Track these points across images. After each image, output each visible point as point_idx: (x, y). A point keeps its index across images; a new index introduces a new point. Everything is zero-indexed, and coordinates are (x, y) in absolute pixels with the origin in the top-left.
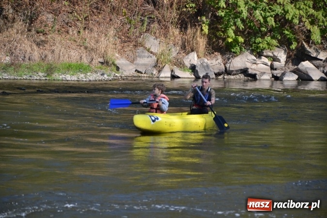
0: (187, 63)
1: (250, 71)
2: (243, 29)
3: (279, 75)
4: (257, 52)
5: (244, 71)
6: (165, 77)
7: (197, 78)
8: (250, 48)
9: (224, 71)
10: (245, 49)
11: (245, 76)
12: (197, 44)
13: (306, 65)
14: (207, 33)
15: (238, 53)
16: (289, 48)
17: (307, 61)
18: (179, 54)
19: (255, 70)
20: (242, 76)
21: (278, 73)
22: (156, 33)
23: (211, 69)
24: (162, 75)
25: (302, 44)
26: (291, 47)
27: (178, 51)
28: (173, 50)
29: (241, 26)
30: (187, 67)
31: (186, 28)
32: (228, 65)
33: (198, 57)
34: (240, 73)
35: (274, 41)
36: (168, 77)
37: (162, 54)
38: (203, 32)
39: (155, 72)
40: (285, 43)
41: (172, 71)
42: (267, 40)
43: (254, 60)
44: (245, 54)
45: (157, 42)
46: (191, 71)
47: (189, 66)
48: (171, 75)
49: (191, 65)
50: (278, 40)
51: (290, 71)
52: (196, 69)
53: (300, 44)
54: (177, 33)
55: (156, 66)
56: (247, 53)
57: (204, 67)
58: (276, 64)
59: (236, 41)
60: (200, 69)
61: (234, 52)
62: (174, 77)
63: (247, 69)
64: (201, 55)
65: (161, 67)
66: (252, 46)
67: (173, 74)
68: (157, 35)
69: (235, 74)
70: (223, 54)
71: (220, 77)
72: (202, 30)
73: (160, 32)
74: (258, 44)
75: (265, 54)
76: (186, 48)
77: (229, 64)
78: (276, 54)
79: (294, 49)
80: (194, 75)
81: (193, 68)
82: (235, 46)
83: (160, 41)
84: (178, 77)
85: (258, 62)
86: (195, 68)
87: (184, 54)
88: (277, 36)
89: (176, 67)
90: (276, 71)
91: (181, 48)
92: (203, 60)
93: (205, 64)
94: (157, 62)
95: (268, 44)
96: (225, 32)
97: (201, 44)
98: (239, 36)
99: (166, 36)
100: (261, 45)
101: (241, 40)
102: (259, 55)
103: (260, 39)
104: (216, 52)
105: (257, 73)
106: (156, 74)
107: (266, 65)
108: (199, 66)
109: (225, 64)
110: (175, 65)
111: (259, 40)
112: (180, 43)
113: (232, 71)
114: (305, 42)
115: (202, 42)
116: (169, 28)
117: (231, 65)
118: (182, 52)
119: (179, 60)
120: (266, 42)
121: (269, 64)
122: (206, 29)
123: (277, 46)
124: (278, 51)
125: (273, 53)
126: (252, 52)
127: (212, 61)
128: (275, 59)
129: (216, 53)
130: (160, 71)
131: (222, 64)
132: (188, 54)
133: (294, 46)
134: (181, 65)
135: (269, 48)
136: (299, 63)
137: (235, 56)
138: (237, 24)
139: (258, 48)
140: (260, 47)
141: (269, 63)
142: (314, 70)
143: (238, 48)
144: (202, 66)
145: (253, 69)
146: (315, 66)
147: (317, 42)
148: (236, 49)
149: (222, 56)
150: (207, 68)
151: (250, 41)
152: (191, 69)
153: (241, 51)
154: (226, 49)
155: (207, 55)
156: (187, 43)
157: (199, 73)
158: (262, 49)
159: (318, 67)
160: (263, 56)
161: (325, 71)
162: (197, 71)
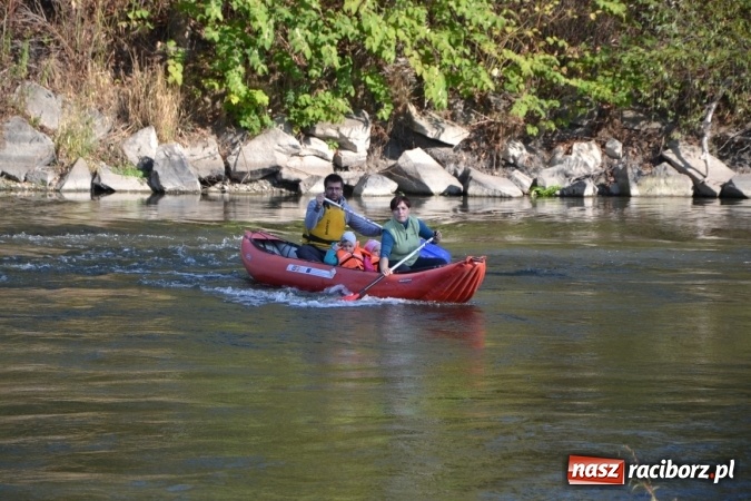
0: (133, 156)
1: (285, 174)
2: (264, 73)
3: (353, 183)
4: (302, 128)
5: (272, 174)
6: (78, 191)
7: (158, 192)
8: (283, 117)
9: (223, 174)
10: (272, 119)
11: (274, 185)
12: (155, 107)
13: (415, 158)
14: (180, 82)
15: (257, 131)
16: (375, 119)
17: (419, 149)
18: (112, 133)
19: (296, 170)
20: (266, 186)
21: (349, 177)
22: (53, 81)
23: (191, 169)
24: (69, 184)
25: (405, 107)
26: (379, 116)
27: (108, 127)
28: (97, 122)
29: (261, 68)
30: (132, 164)
31: (128, 70)
32: (232, 160)
33: (161, 140)
34: (262, 179)
35: (340, 100)
36: (85, 191)
37: (69, 132)
38: (170, 80)
39: (51, 177)
40: (364, 104)
41: (95, 175)
42: (323, 98)
43: (295, 147)
44: (272, 132)
45: (56, 102)
46: (141, 173)
47: (136, 161)
48: (92, 184)
49: (142, 159)
50: (350, 99)
51: (379, 173)
52: (155, 168)
53: (400, 109)
54: (107, 81)
55: (54, 161)
56: (278, 130)
57: (173, 164)
58: (346, 156)
59: (249, 104)
60: (163, 170)
61: (246, 128)
62: (99, 190)
63: (279, 167)
64: (166, 134)
65: (66, 165)
66: (288, 113)
67: (96, 181)
68: (57, 84)
69: (251, 181)
70: (218, 131)
71: (212, 189)
72: (167, 74)
73: (64, 79)
74: (304, 108)
75: (318, 131)
76: (129, 116)
77: (234, 158)
78: (345, 132)
79: (386, 118)
80: (150, 184)
81: (147, 168)
82: (248, 113)
83: (64, 102)
84: (110, 191)
85: (303, 152)
86: (152, 166)
87: (124, 133)
88: (346, 89)
89: (104, 163)
90: (346, 173)
91: (119, 117)
92: (172, 148)
93: (175, 158)
94: (57, 152)
95: (327, 109)
96: (222, 79)
97: (166, 110)
98: (256, 88)
99: (78, 86)
100: (310, 111)
101: (261, 98)
102: (307, 134)
103: (307, 96)
104: (204, 127)
105: (303, 177)
106: (54, 183)
107: (322, 158)
108: (161, 163)
109: (224, 158)
110: (103, 160)
111: (305, 98)
112: (114, 103)
113: (243, 173)
114: (414, 102)
115: (168, 106)
116: (86, 68)
117: (240, 158)
118: (120, 129)
119: (112, 148)
120: (321, 105)
121: (331, 156)
122: (177, 72)
123: (347, 115)
124: (351, 125)
125: (338, 130)
126: (290, 127)
127: (194, 150)
128: (343, 144)
129: (205, 132)
130: (63, 176)
131: (219, 156)
132: (133, 133)
133: (385, 113)
134: (116, 160)
135: (328, 118)
136: (400, 154)
137: (249, 138)
138: (251, 59)
139: (302, 117)
140: (307, 115)
141: (330, 154)
142: (434, 169)
143: (256, 117)
144: (167, 162)
145: (291, 168)
146: (438, 161)
147: (439, 104)
148: (250, 121)
149: (218, 137)
150: (180, 166)
151: (283, 103)
152: (142, 170)
153: (263, 125)
154: (227, 121)
155: (181, 135)
156: (133, 106)
157: (161, 179)
158: (312, 122)
159: (442, 163)
160: (313, 136)
161: (460, 173)
162: (156, 173)
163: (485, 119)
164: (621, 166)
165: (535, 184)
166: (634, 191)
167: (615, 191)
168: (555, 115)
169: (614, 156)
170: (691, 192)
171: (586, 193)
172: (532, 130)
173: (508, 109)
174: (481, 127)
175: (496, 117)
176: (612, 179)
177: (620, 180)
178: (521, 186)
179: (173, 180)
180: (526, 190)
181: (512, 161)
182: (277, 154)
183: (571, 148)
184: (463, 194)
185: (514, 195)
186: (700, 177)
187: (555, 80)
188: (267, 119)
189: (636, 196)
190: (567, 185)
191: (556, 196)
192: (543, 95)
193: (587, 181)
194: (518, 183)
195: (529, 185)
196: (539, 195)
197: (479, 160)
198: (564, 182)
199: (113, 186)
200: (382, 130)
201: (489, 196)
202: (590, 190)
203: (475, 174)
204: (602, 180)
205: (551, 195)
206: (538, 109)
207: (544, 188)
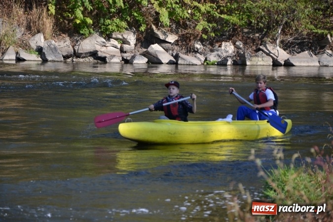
0: (34, 45)
1: (100, 54)
2: (91, 10)
3: (129, 58)
4: (106, 34)
5: (94, 54)
6: (10, 60)
8: (98, 30)
9: (72, 54)
10: (94, 30)
11: (95, 59)
12: (43, 24)
13: (155, 48)
14: (54, 14)
15: (87, 35)
17: (157, 44)
18: (24, 35)
19: (104, 53)
20: (91, 59)
21: (128, 56)
23: (59, 51)
24: (6, 57)
25: (151, 26)
26: (140, 30)
27: (23, 32)
28: (18, 30)
29: (90, 7)
30: (33, 49)
31: (31, 8)
32: (76, 48)
33: (45, 38)
34: (90, 56)
35: (123, 23)
36: (13, 60)
37: (5, 35)
38: (50, 12)
40: (134, 25)
41: (17, 53)
42: (116, 22)
43: (104, 42)
44: (94, 36)
46: (37, 53)
47: (35, 48)
48: (16, 57)
49: (38, 47)
50: (128, 22)
51: (140, 54)
52: (44, 51)
53: (149, 27)
54: (22, 13)
56: (96, 35)
57: (51, 49)
58: (126, 47)
59: (84, 22)
60: (47, 51)
61: (82, 34)
62: (19, 60)
63: (97, 51)
64: (48, 36)
65: (4, 49)
66: (100, 28)
67: (18, 56)
69: (85, 57)
70: (70, 36)
71: (68, 60)
72: (48, 10)
73: (2, 11)
74: (108, 26)
75: (114, 36)
76: (32, 28)
77: (78, 47)
78: (125, 36)
79: (143, 30)
80: (41, 57)
81: (40, 51)
82: (84, 28)
83: (3, 21)
84: (24, 60)
85: (108, 45)
86: (42, 50)
87: (29, 36)
88: (126, 17)
89: (21, 49)
90: (126, 54)
91: (27, 29)
92: (50, 42)
93: (52, 46)
95: (117, 26)
96: (72, 12)
98: (87, 17)
99: (9, 16)
100: (110, 27)
101: (89, 21)
102: (109, 37)
103: (109, 20)
104: (63, 33)
105: (107, 56)
107: (115, 47)
108: (46, 49)
109: (73, 47)
110: (20, 47)
111: (108, 21)
112: (25, 22)
113: (81, 54)
114: (154, 24)
115: (48, 24)
116: (12, 7)
117: (80, 47)
118: (27, 34)
119: (25, 42)
120: (115, 24)
121: (119, 47)
122: (52, 9)
123: (126, 29)
124: (127, 33)
125: (122, 35)
126: (101, 34)
127: (60, 44)
128: (124, 41)
129: (64, 35)
130: (3, 54)
131: (71, 46)
132: (34, 35)
133: (143, 28)
134: (27, 47)
135: (118, 30)
136: (149, 46)
137: (84, 39)
138: (85, 4)
139: (107, 30)
140: (109, 29)
141: (119, 46)
142: (163, 53)
143: (87, 29)
144: (49, 48)
145: (102, 51)
146: (165, 49)
147: (166, 24)
148: (85, 31)
149: (70, 38)
150: (54, 50)
151: (99, 23)
152: (37, 51)
153: (90, 33)
154: (74, 31)
155: (54, 37)
156: (33, 24)
157: (46, 56)
158: (111, 32)
159: (167, 50)
160: (112, 38)
161: (174, 54)
162: (44, 53)
163: (185, 32)
164: (242, 53)
165: (206, 60)
166: (248, 63)
167: (240, 63)
168: (214, 30)
169: (239, 48)
170: (272, 64)
171: (228, 64)
172: (205, 37)
173: (194, 27)
174: (183, 35)
175: (190, 31)
176: (239, 58)
177: (242, 58)
178: (200, 60)
179: (52, 56)
180: (203, 62)
181: (196, 50)
182: (96, 46)
183: (221, 44)
184: (176, 64)
185: (198, 64)
186: (275, 57)
187: (215, 15)
188: (92, 30)
189: (249, 65)
190: (220, 60)
191: (215, 65)
192: (209, 21)
193: (228, 58)
194: (199, 58)
195: (203, 60)
196: (208, 64)
197: (182, 49)
198: (218, 59)
199: (25, 58)
200: (141, 36)
201: (187, 65)
203: (181, 55)
204: (235, 58)
205: (213, 64)
206: (208, 27)
207: (210, 61)
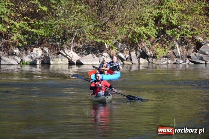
163: (6, 41)
164: (47, 55)
165: (22, 61)
166: (52, 62)
167: (46, 63)
169: (45, 52)
170: (68, 63)
171: (37, 63)
172: (20, 44)
174: (5, 43)
175: (9, 40)
176: (45, 59)
177: (47, 59)
180: (19, 62)
181: (15, 54)
183: (33, 50)
185: (15, 64)
186: (70, 58)
187: (27, 30)
189: (52, 64)
190: (32, 61)
191: (28, 64)
192: (23, 34)
193: (37, 60)
194: (16, 60)
195: (20, 61)
196: (23, 64)
197: (4, 53)
198: (31, 60)
201: (7, 65)
202: (38, 62)
203: (3, 58)
204: (42, 59)
205: (27, 64)
207: (25, 62)
